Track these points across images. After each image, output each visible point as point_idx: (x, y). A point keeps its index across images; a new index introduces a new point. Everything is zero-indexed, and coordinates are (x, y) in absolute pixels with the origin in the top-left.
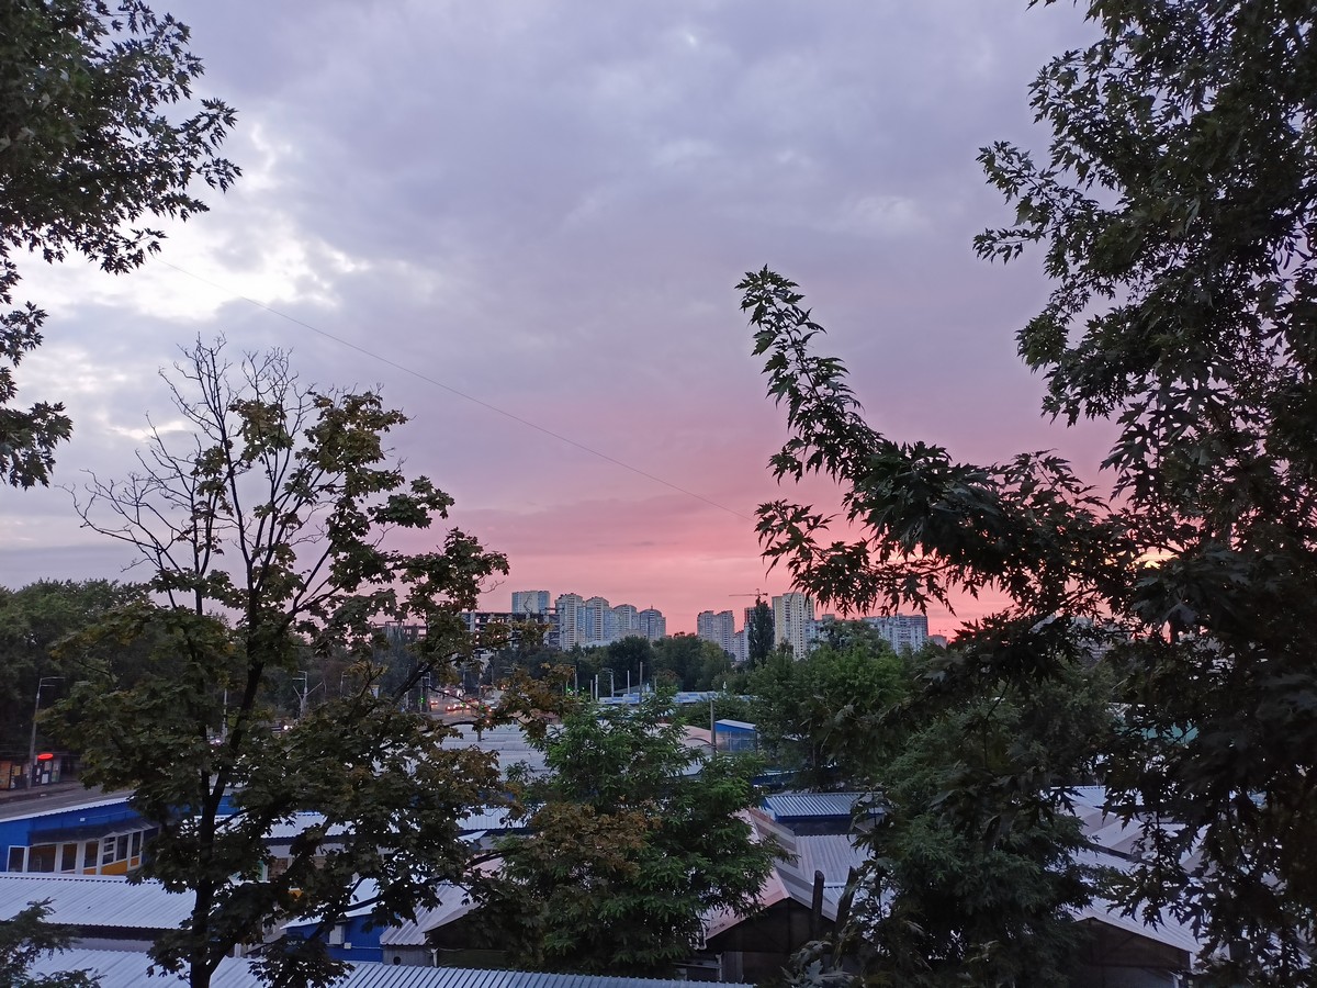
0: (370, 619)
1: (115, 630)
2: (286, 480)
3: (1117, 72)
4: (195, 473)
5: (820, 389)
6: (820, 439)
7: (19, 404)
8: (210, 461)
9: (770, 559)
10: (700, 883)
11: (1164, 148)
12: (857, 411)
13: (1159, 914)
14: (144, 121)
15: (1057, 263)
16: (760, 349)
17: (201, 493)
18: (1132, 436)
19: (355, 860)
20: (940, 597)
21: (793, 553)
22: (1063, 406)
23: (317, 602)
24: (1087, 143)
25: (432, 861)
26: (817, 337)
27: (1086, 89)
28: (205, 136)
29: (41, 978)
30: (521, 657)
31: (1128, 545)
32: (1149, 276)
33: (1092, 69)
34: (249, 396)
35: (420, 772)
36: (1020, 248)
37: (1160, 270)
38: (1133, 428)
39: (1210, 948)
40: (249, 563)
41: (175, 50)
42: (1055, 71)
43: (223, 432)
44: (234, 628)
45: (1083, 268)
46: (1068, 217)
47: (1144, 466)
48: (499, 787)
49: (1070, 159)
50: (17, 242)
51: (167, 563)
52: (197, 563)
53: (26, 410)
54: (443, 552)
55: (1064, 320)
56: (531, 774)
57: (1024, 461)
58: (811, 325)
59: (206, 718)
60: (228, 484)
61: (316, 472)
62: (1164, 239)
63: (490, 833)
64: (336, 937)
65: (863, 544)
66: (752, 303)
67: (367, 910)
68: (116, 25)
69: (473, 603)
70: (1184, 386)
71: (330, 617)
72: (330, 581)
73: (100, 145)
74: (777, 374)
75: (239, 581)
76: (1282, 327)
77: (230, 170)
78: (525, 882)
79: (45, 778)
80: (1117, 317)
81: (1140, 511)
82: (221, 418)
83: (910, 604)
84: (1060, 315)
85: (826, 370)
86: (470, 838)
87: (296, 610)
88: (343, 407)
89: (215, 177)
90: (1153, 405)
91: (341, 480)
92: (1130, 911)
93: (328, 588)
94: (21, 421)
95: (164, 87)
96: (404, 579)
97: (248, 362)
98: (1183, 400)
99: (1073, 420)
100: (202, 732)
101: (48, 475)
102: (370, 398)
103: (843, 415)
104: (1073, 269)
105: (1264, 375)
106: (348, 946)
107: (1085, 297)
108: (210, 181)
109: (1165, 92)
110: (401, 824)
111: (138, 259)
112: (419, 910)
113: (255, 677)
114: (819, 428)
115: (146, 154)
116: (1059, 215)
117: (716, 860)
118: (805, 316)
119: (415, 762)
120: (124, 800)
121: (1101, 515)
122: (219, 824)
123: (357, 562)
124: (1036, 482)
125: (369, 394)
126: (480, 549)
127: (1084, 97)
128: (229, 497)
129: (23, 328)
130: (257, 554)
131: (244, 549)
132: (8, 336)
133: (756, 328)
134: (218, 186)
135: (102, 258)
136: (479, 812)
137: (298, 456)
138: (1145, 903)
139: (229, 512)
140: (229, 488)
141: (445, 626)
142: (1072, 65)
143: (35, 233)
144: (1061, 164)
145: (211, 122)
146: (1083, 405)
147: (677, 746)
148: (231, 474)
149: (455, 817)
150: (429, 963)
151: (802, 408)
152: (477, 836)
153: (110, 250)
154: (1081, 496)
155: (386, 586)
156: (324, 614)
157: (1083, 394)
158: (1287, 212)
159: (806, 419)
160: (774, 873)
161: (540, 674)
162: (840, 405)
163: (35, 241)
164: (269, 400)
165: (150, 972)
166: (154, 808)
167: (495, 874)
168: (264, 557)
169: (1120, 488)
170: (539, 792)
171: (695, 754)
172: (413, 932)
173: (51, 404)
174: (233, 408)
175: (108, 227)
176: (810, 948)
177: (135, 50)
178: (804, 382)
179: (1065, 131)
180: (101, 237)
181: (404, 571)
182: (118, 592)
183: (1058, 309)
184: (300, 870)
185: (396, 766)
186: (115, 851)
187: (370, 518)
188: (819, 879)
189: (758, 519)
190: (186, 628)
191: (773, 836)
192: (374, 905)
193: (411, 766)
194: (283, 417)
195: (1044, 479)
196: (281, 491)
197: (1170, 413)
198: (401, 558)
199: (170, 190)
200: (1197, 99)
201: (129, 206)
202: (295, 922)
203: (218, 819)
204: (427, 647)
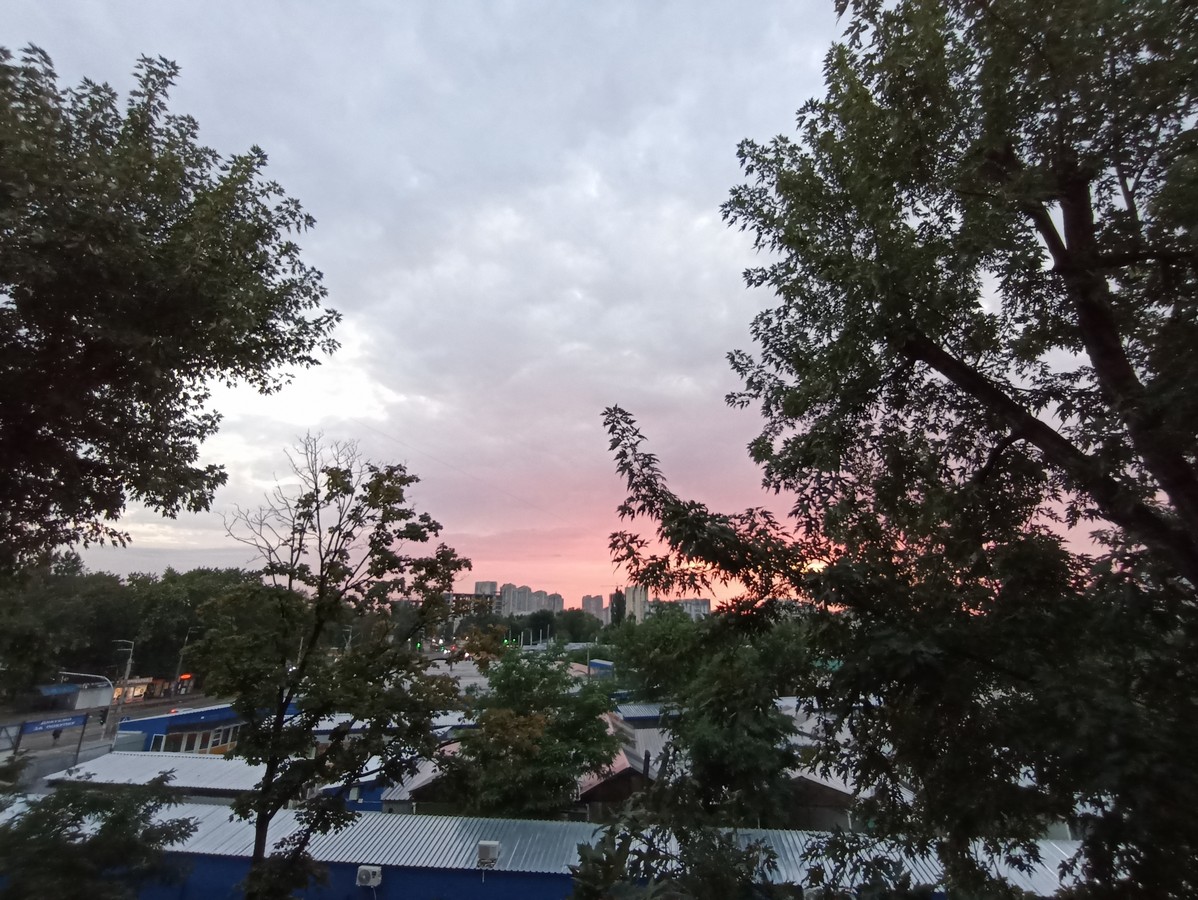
0: (389, 594)
1: (237, 598)
2: (349, 512)
3: (791, 320)
4: (297, 507)
5: (645, 470)
6: (644, 497)
7: (199, 465)
8: (307, 499)
9: (616, 564)
10: (578, 758)
11: (815, 357)
12: (664, 482)
13: (828, 771)
14: (293, 318)
15: (767, 410)
16: (613, 448)
17: (299, 518)
18: (803, 500)
19: (369, 744)
20: (708, 586)
21: (630, 561)
22: (772, 484)
23: (359, 584)
24: (778, 352)
25: (416, 745)
26: (643, 443)
27: (777, 327)
28: (324, 327)
29: (160, 823)
30: (479, 621)
31: (803, 559)
32: (812, 419)
33: (780, 318)
34: (332, 465)
35: (414, 688)
36: (748, 402)
37: (817, 416)
38: (803, 496)
39: (857, 791)
40: (322, 560)
41: (314, 284)
42: (762, 318)
43: (316, 485)
44: (311, 598)
45: (780, 414)
46: (771, 388)
47: (809, 516)
48: (459, 699)
49: (772, 360)
50: (212, 377)
51: (274, 559)
52: (292, 560)
53: (203, 468)
54: (434, 556)
55: (771, 440)
56: (480, 692)
57: (750, 512)
58: (640, 436)
59: (285, 653)
60: (315, 514)
61: (367, 508)
62: (818, 401)
63: (454, 728)
64: (353, 795)
65: (667, 557)
66: (609, 423)
67: (373, 777)
68: (284, 271)
69: (450, 588)
70: (828, 475)
71: (366, 593)
72: (369, 572)
73: (266, 329)
74: (622, 461)
75: (315, 570)
76: (875, 447)
77: (336, 344)
78: (472, 759)
79: (183, 691)
80: (798, 439)
81: (809, 540)
82: (315, 476)
83: (692, 590)
84: (769, 437)
85: (648, 460)
86: (440, 730)
87: (347, 588)
88: (385, 472)
89: (327, 348)
90: (812, 484)
91: (379, 513)
92: (813, 770)
93: (367, 576)
94: (199, 474)
95: (306, 302)
96: (411, 572)
97: (334, 446)
98: (828, 482)
99: (777, 491)
100: (283, 662)
101: (210, 505)
102: (400, 468)
103: (657, 485)
104: (776, 414)
105: (870, 470)
106: (361, 801)
107: (781, 428)
108: (324, 349)
109: (814, 331)
110: (399, 721)
111: (278, 388)
112: (405, 776)
113: (319, 628)
114: (644, 491)
115: (291, 334)
116: (767, 387)
117: (587, 744)
118: (637, 431)
119: (410, 683)
120: (229, 705)
121: (789, 542)
122: (287, 721)
123: (384, 560)
124: (758, 524)
125: (400, 465)
126: (456, 556)
127: (776, 330)
128: (315, 521)
129: (209, 423)
130: (327, 555)
131: (320, 552)
132: (200, 427)
133: (611, 436)
134: (328, 352)
135: (259, 387)
136: (446, 714)
137: (357, 499)
138: (821, 765)
139: (314, 530)
140: (316, 516)
141: (434, 600)
142: (769, 316)
143: (224, 372)
144: (767, 362)
145: (329, 320)
146: (782, 484)
147: (567, 675)
148: (318, 508)
149: (431, 716)
150: (411, 813)
151: (635, 480)
152: (446, 729)
153: (264, 383)
154: (779, 532)
155: (400, 576)
156: (362, 592)
157: (783, 478)
158: (874, 391)
159: (636, 486)
160: (621, 752)
161: (486, 631)
162: (655, 479)
163: (223, 376)
164: (344, 467)
165: (231, 819)
166: (247, 711)
167: (454, 753)
168: (331, 556)
169: (798, 528)
170: (484, 703)
171: (577, 680)
172: (401, 792)
173: (218, 466)
174: (323, 471)
175: (265, 371)
176: (634, 796)
177: (293, 283)
178: (636, 466)
179: (768, 346)
180: (260, 376)
181: (411, 567)
182: (245, 575)
183: (768, 433)
184: (334, 750)
185: (398, 684)
186: (220, 739)
187: (394, 535)
188: (648, 755)
189: (610, 541)
190: (280, 597)
191: (621, 730)
192: (378, 773)
193: (407, 685)
194: (351, 476)
195: (761, 521)
196: (345, 519)
197: (820, 488)
198: (410, 559)
199: (301, 353)
200: (829, 336)
201: (278, 361)
202: (329, 786)
203: (286, 717)
204: (422, 612)
